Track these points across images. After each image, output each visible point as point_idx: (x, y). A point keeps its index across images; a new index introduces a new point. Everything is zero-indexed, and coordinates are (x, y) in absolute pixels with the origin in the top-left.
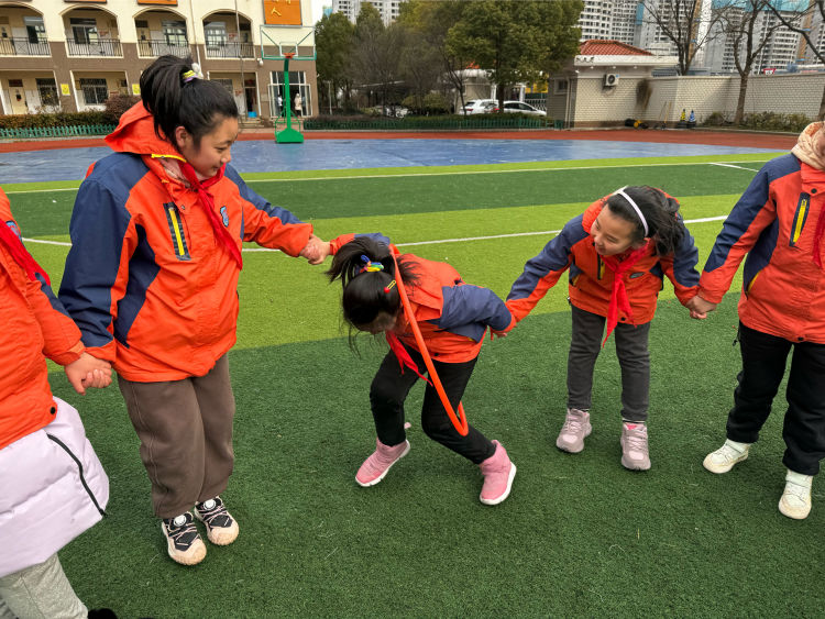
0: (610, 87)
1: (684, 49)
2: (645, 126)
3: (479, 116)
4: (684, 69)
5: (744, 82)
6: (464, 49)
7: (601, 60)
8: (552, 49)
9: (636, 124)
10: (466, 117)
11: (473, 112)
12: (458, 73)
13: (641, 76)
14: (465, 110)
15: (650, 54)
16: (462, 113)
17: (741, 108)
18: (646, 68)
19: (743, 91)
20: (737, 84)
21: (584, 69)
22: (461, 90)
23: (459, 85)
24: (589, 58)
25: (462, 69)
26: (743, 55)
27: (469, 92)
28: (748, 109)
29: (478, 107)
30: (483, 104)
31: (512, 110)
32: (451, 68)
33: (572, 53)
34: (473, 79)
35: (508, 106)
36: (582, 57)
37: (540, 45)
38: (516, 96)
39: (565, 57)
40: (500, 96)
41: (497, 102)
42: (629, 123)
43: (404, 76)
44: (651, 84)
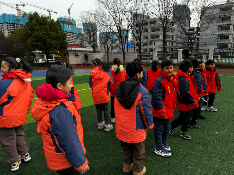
1: (94, 46)
2: (88, 65)
3: (41, 63)
4: (94, 52)
5: (108, 55)
7: (74, 49)
8: (61, 46)
9: (86, 65)
11: (39, 62)
12: (33, 51)
13: (85, 53)
15: (86, 48)
16: (36, 63)
17: (108, 60)
18: (86, 51)
19: (108, 57)
20: (106, 55)
21: (70, 51)
22: (35, 56)
24: (71, 48)
27: (37, 57)
28: (110, 61)
30: (42, 60)
31: (51, 62)
33: (66, 47)
34: (38, 53)
35: (50, 60)
36: (69, 48)
37: (57, 45)
38: (52, 58)
39: (64, 48)
41: (46, 59)
42: (84, 64)
43: (14, 52)
44: (88, 55)
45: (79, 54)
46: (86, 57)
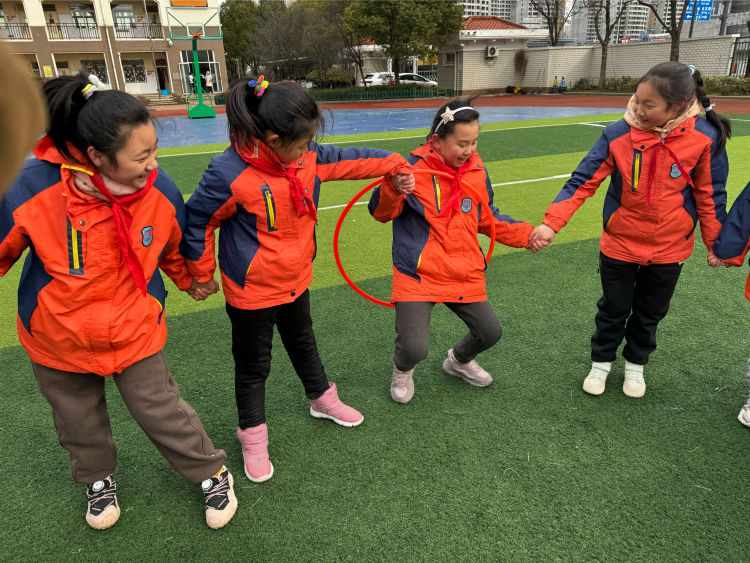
0: (492, 58)
1: (553, 23)
2: (523, 92)
3: (377, 88)
4: (554, 41)
5: (604, 51)
6: (360, 27)
7: (483, 34)
8: (440, 25)
9: (516, 91)
10: (366, 89)
11: (373, 84)
12: (356, 48)
13: (518, 47)
14: (365, 83)
15: (525, 28)
16: (362, 85)
17: (603, 74)
18: (522, 40)
19: (604, 58)
20: (599, 52)
21: (468, 42)
22: (360, 64)
23: (358, 59)
24: (472, 32)
25: (359, 45)
26: (603, 27)
27: (367, 66)
28: (609, 75)
29: (376, 80)
30: (380, 77)
31: (407, 82)
32: (349, 44)
33: (457, 28)
34: (371, 53)
35: (403, 78)
36: (465, 32)
37: (428, 21)
38: (410, 69)
39: (450, 32)
40: (396, 69)
41: (393, 74)
42: (510, 90)
43: (306, 53)
44: (527, 55)
45: (497, 54)
46: (521, 61)
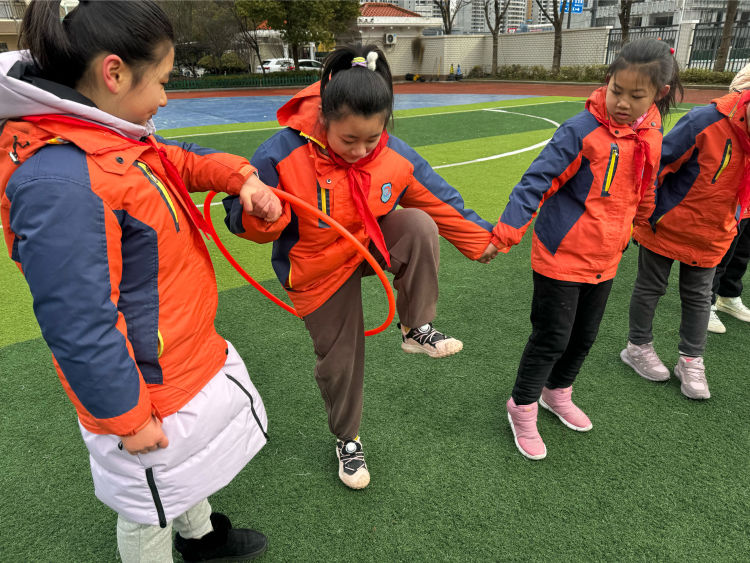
0: (390, 46)
1: (444, 11)
2: (422, 79)
3: (276, 74)
4: (448, 31)
5: (495, 40)
6: (256, 11)
7: (380, 21)
8: (336, 11)
9: (415, 79)
10: (265, 75)
11: (272, 71)
12: (252, 33)
13: (415, 35)
14: (264, 69)
15: (419, 16)
16: (261, 71)
17: (495, 62)
18: (418, 28)
19: (495, 47)
20: (490, 41)
21: (366, 29)
22: (257, 49)
23: (254, 44)
24: (369, 19)
25: (255, 30)
26: (493, 16)
27: (263, 52)
28: (501, 63)
29: (274, 66)
30: (278, 63)
31: (307, 68)
32: (243, 29)
33: (354, 15)
34: (265, 39)
35: (303, 64)
36: (363, 19)
37: (325, 7)
38: (307, 55)
39: (349, 19)
40: (294, 54)
41: (292, 61)
42: (409, 77)
43: (197, 38)
44: (423, 42)
45: (395, 41)
46: (418, 49)
